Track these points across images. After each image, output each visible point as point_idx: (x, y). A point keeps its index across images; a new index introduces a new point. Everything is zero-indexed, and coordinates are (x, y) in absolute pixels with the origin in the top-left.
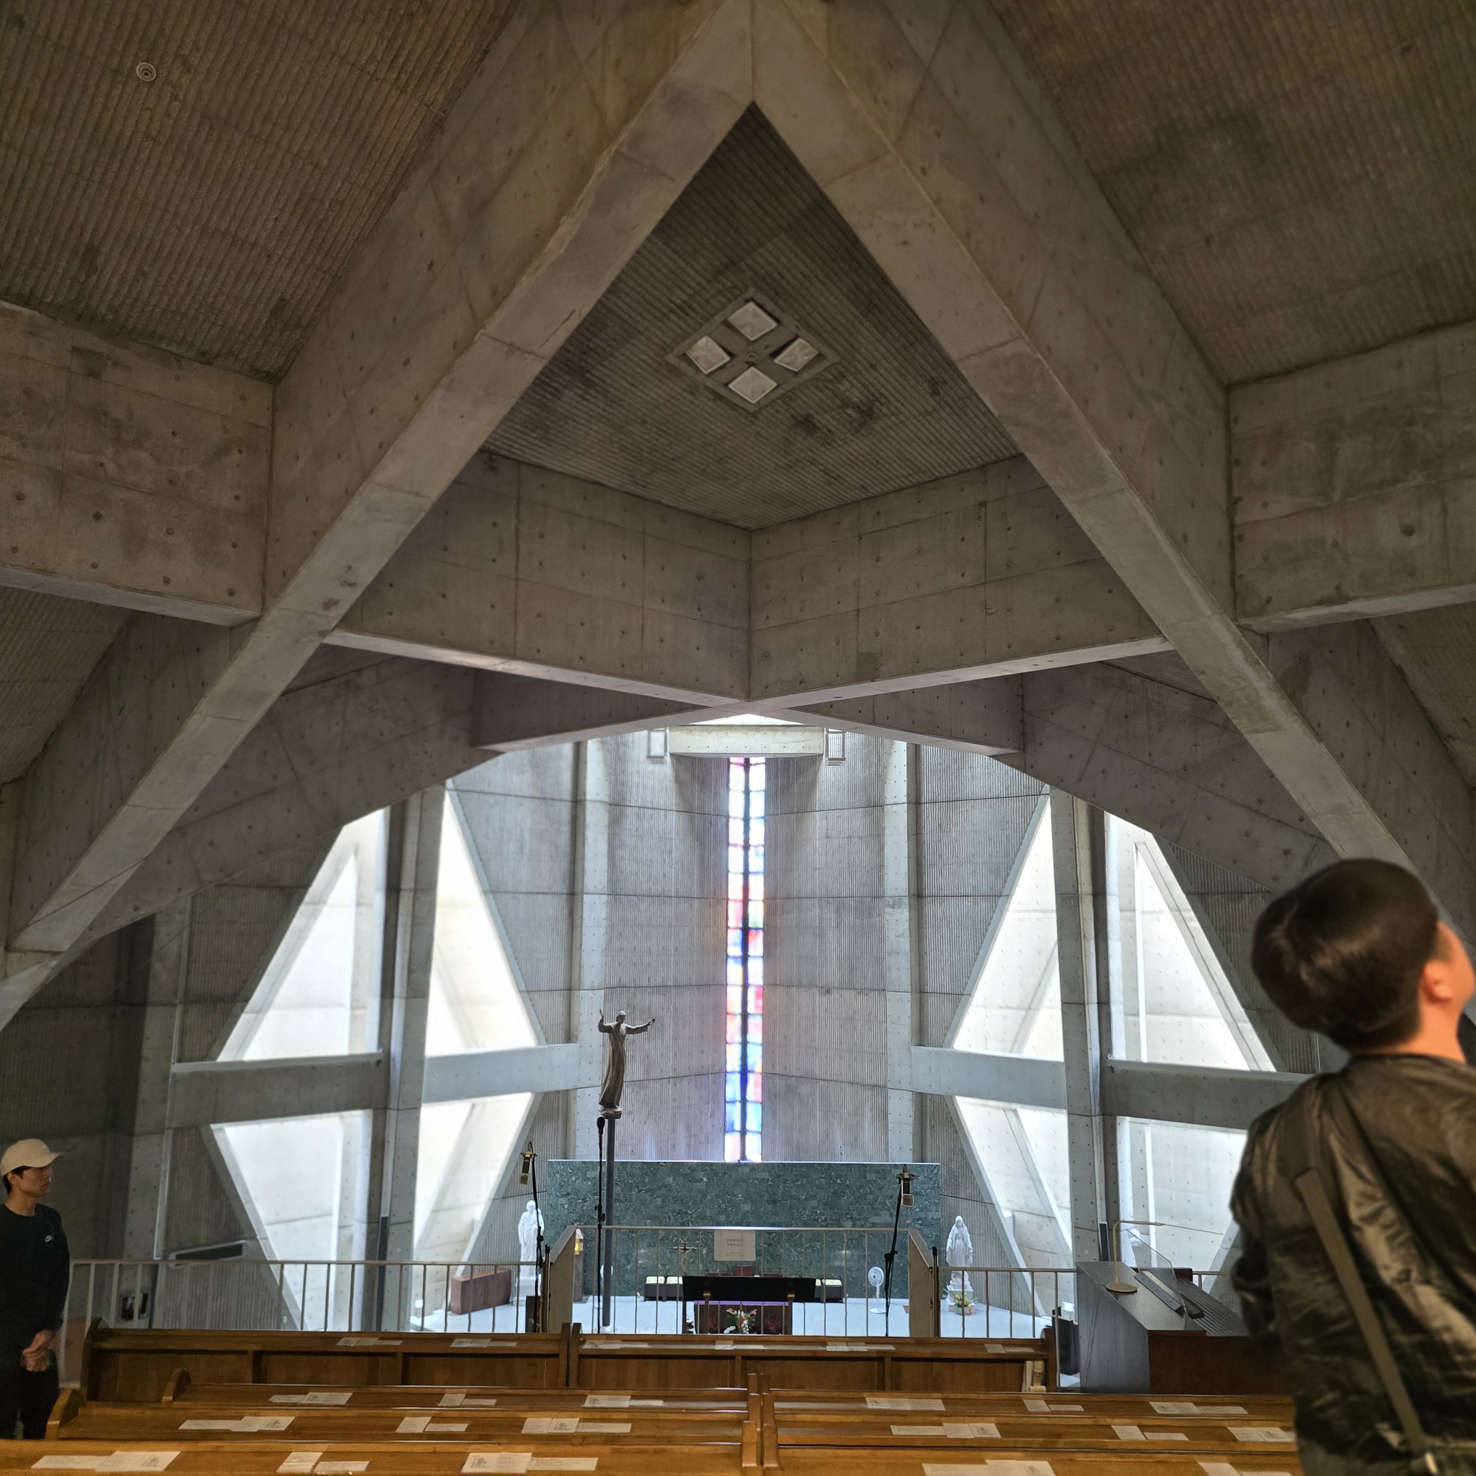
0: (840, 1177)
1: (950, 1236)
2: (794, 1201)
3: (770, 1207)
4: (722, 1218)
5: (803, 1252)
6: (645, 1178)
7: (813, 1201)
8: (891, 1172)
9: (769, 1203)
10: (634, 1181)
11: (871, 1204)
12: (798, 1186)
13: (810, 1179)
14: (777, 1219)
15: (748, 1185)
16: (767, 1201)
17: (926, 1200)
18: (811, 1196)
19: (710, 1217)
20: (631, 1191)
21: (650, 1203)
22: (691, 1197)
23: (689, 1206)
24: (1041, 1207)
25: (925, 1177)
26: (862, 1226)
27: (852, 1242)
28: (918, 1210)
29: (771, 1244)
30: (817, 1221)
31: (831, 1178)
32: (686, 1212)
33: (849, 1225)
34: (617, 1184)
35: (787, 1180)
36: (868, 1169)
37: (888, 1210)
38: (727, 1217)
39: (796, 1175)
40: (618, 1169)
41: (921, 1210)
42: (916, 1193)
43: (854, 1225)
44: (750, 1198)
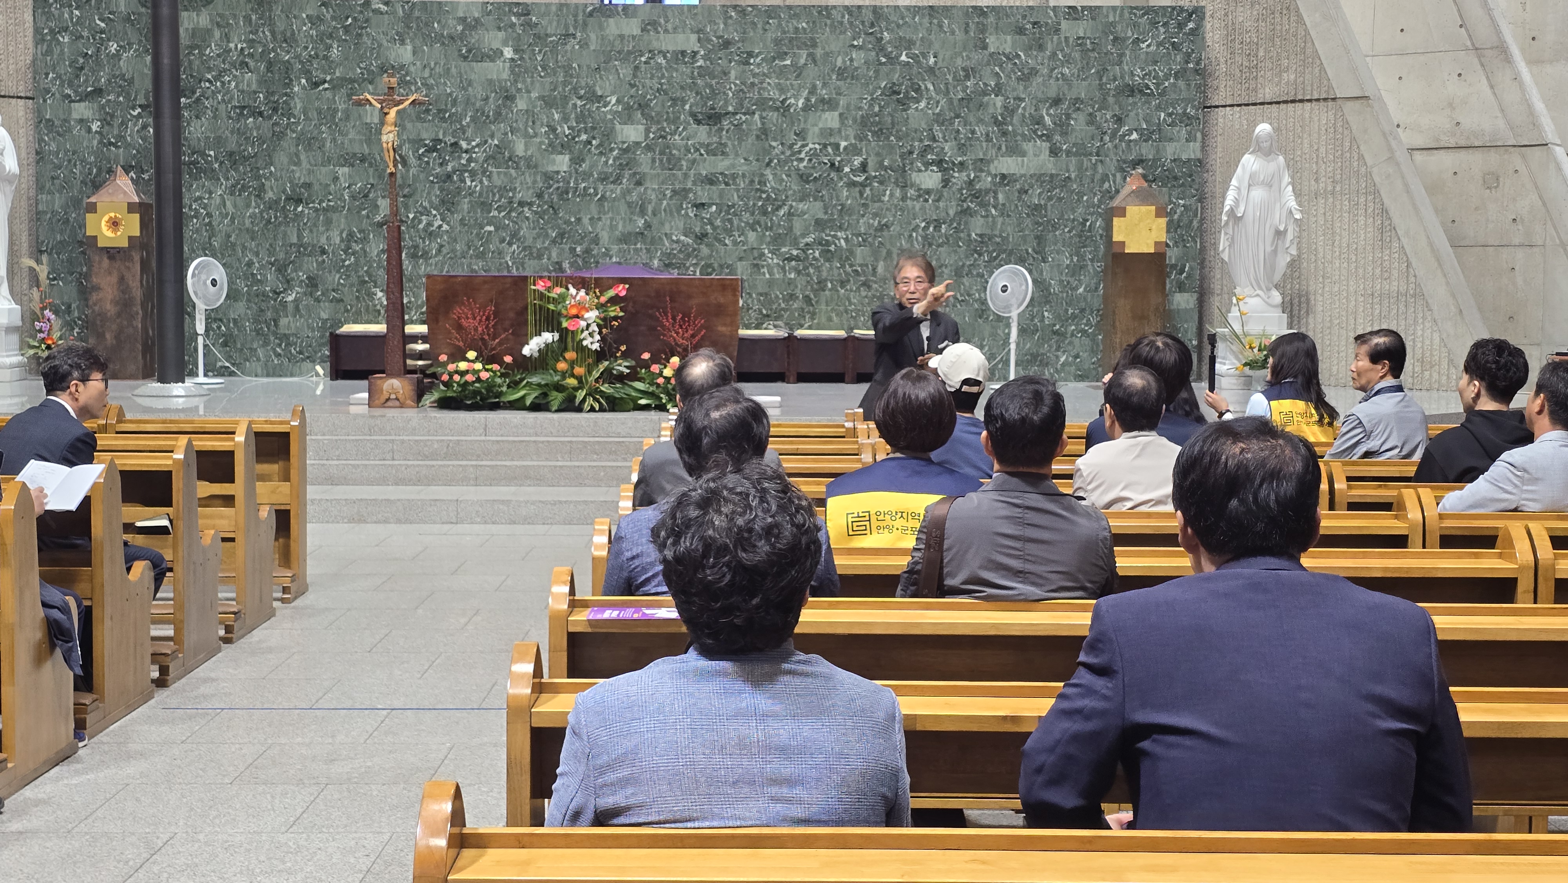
0: (910, 44)
1: (1234, 182)
2: (773, 116)
3: (702, 133)
4: (562, 163)
5: (797, 258)
6: (329, 48)
7: (827, 115)
8: (1057, 31)
9: (699, 122)
10: (298, 57)
11: (996, 122)
12: (782, 72)
13: (819, 52)
14: (722, 164)
15: (637, 68)
16: (693, 115)
17: (1159, 108)
18: (822, 101)
19: (528, 159)
20: (289, 85)
21: (347, 118)
22: (468, 102)
23: (463, 130)
24: (1501, 124)
25: (1159, 44)
26: (970, 183)
27: (937, 228)
28: (1135, 136)
29: (705, 235)
30: (839, 170)
31: (880, 49)
32: (455, 145)
33: (930, 179)
34: (244, 64)
35: (750, 54)
36: (991, 19)
37: (1048, 137)
38: (577, 161)
39: (777, 42)
40: (248, 19)
41: (1145, 136)
42: (1132, 91)
43: (946, 182)
44: (643, 106)
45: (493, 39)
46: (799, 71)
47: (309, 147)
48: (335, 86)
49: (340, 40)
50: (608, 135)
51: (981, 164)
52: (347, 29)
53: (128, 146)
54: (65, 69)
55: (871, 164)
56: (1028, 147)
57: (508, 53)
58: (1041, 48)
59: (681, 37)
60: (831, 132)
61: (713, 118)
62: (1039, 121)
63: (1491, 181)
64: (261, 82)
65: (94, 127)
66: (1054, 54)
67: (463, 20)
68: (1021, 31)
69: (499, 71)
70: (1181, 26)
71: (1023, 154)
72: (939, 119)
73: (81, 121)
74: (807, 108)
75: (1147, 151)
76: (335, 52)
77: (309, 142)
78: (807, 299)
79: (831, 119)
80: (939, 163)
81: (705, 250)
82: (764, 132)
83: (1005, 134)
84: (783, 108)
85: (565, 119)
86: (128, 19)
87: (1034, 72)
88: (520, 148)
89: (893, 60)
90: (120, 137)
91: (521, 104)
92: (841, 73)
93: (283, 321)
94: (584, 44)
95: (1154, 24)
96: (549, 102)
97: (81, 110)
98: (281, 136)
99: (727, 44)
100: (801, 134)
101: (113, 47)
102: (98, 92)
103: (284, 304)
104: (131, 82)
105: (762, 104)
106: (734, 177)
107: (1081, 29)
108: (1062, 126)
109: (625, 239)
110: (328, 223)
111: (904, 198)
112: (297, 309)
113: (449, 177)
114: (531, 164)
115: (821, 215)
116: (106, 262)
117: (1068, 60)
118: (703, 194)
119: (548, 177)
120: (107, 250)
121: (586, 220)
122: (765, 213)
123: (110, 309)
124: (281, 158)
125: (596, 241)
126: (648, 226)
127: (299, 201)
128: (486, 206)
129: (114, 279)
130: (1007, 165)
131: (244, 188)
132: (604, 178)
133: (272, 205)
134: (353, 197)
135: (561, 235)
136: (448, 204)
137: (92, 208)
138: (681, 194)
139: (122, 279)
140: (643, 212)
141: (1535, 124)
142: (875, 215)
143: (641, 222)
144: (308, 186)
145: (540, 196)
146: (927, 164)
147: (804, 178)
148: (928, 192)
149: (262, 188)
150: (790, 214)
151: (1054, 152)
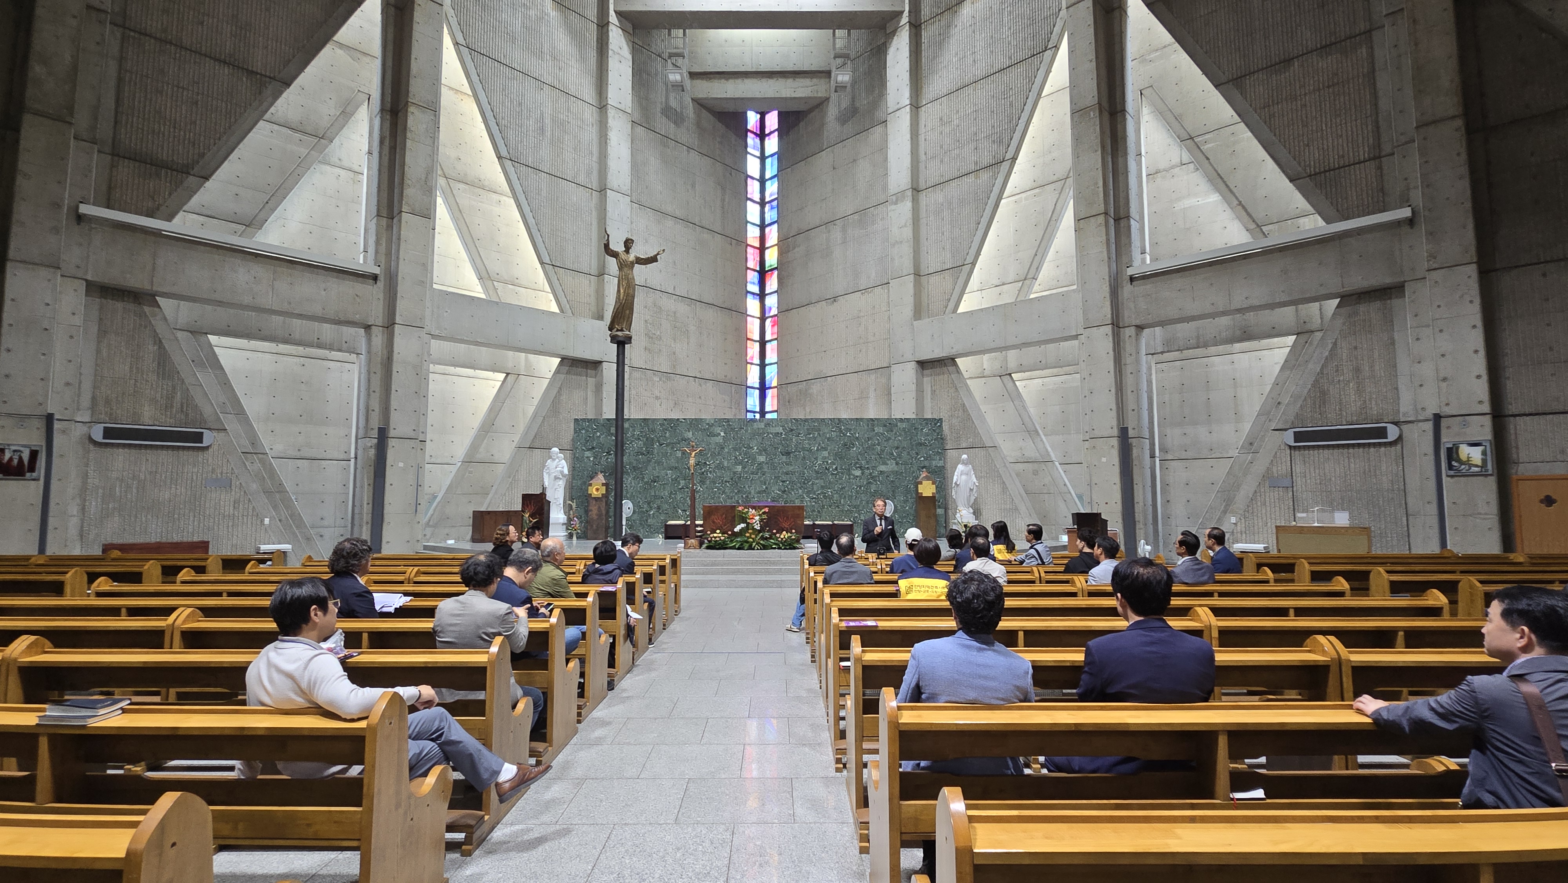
0: (850, 430)
1: (956, 473)
2: (807, 452)
3: (784, 458)
4: (739, 468)
5: (815, 498)
6: (666, 433)
7: (824, 452)
8: (897, 426)
9: (783, 455)
10: (656, 436)
11: (878, 454)
12: (809, 439)
13: (821, 432)
14: (791, 468)
15: (763, 438)
16: (781, 452)
17: (930, 450)
18: (822, 448)
19: (728, 467)
20: (653, 445)
21: (671, 455)
22: (709, 449)
23: (708, 458)
24: (1038, 454)
25: (929, 430)
26: (871, 474)
27: (860, 488)
28: (922, 459)
29: (785, 491)
30: (828, 470)
31: (841, 431)
32: (705, 463)
33: (858, 473)
34: (639, 439)
35: (799, 434)
36: (876, 422)
37: (895, 459)
38: (744, 468)
39: (808, 429)
40: (641, 425)
41: (926, 459)
42: (921, 444)
43: (863, 473)
44: (765, 450)
45: (718, 430)
46: (815, 438)
47: (659, 465)
48: (667, 445)
49: (670, 431)
50: (754, 459)
51: (874, 468)
52: (671, 427)
53: (602, 465)
54: (583, 441)
55: (839, 468)
56: (889, 462)
57: (722, 434)
58: (892, 431)
59: (777, 428)
60: (826, 458)
61: (788, 454)
62: (892, 454)
63: (1035, 473)
64: (644, 444)
65: (592, 459)
66: (896, 433)
67: (708, 424)
68: (885, 426)
69: (719, 440)
70: (936, 424)
71: (887, 464)
72: (860, 453)
73: (587, 457)
74: (818, 450)
75: (926, 463)
76: (668, 435)
77: (659, 463)
78: (819, 512)
79: (825, 454)
80: (860, 467)
81: (785, 496)
82: (804, 458)
83: (881, 458)
84: (810, 450)
85: (740, 454)
86: (603, 425)
87: (890, 439)
88: (726, 464)
89: (845, 435)
90: (599, 462)
91: (726, 450)
92: (828, 439)
93: (649, 521)
94: (746, 431)
95: (927, 424)
96: (735, 449)
97: (588, 454)
98: (650, 461)
99: (792, 430)
100: (816, 459)
101: (598, 434)
102: (593, 448)
103: (649, 515)
104: (603, 445)
105: (803, 449)
106: (794, 472)
107: (904, 425)
108: (899, 456)
109: (759, 492)
110: (664, 488)
111: (849, 479)
112: (653, 516)
113: (703, 473)
114: (729, 469)
115: (823, 484)
116: (594, 502)
117: (900, 435)
118: (784, 478)
119: (735, 473)
120: (595, 498)
121: (747, 487)
122: (804, 483)
123: (595, 517)
124: (650, 468)
125: (750, 493)
126: (766, 488)
127: (655, 482)
128: (715, 483)
129: (596, 507)
130: (882, 468)
131: (638, 478)
132: (753, 473)
133: (646, 483)
134: (672, 480)
135: (738, 492)
136: (702, 482)
137: (591, 485)
138: (777, 478)
139: (599, 507)
140: (765, 484)
141: (1049, 455)
142: (840, 484)
143: (764, 487)
144: (658, 477)
145: (732, 479)
146: (856, 468)
147: (817, 472)
148: (857, 476)
149: (643, 478)
150: (812, 484)
151: (897, 464)
